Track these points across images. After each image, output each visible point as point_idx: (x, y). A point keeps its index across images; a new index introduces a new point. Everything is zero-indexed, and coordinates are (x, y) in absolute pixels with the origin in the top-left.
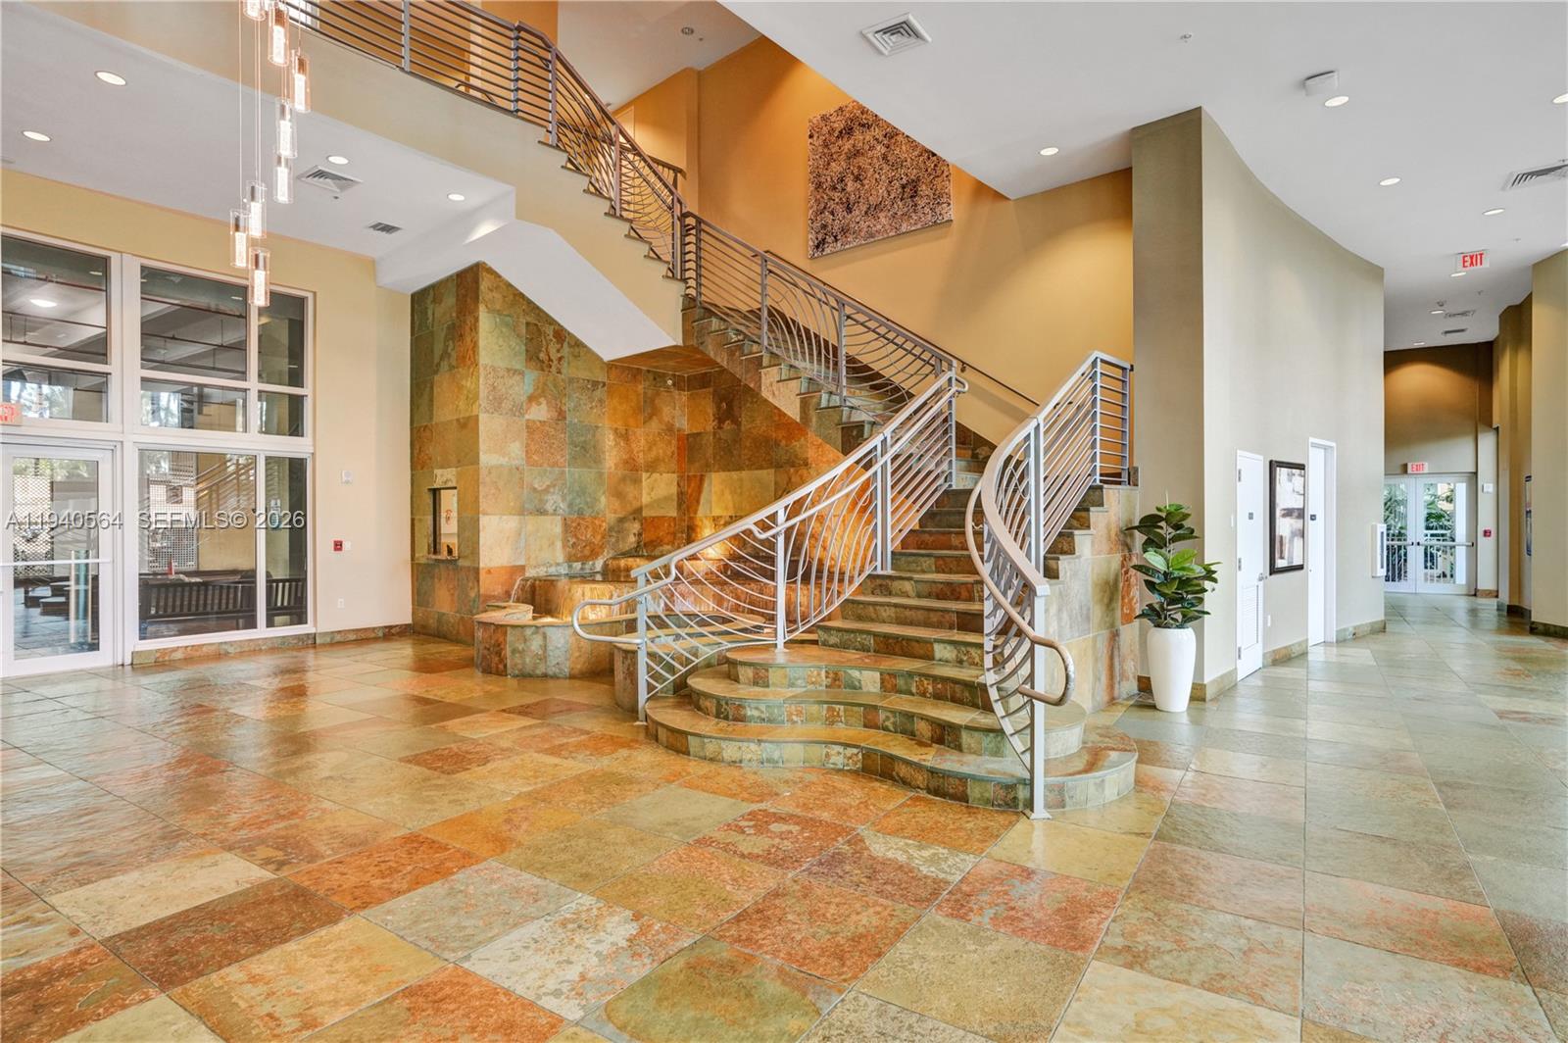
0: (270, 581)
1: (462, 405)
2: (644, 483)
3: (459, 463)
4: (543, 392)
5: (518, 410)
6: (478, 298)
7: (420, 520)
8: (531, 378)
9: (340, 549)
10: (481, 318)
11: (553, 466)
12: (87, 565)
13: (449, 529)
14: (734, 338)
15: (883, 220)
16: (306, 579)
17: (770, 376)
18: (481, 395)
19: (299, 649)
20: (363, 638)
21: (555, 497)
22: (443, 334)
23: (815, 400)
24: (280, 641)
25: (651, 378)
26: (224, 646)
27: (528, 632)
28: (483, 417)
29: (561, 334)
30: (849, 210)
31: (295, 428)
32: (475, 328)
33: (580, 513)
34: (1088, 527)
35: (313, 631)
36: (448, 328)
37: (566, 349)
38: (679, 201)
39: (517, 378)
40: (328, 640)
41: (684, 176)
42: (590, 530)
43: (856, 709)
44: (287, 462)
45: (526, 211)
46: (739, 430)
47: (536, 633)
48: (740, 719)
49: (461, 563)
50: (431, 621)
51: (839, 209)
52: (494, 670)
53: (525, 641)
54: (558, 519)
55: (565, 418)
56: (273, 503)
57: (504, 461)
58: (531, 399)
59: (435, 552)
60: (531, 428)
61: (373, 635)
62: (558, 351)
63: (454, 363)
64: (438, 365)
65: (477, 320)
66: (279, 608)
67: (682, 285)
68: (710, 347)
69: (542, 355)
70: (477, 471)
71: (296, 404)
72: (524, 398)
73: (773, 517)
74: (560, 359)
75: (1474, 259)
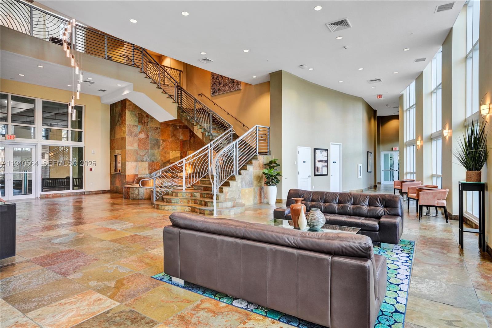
0: (73, 178)
1: (122, 134)
2: (171, 154)
3: (121, 149)
4: (143, 130)
5: (136, 135)
6: (126, 108)
7: (112, 163)
8: (140, 127)
9: (91, 170)
10: (126, 113)
11: (145, 149)
12: (27, 173)
13: (119, 165)
14: (189, 118)
15: (227, 88)
16: (82, 178)
17: (196, 128)
18: (127, 132)
19: (81, 195)
20: (98, 193)
21: (146, 157)
22: (118, 116)
23: (205, 134)
24: (76, 193)
25: (173, 126)
26: (62, 194)
27: (135, 189)
28: (127, 138)
29: (148, 116)
30: (220, 85)
31: (80, 140)
32: (125, 115)
33: (153, 161)
34: (252, 164)
35: (84, 191)
36: (119, 114)
37: (149, 120)
38: (177, 82)
39: (136, 127)
40: (88, 193)
41: (182, 72)
42: (155, 166)
43: (193, 200)
44: (78, 148)
45: (135, 89)
46: (195, 140)
47: (137, 189)
48: (171, 203)
49: (122, 174)
50: (115, 189)
51: (218, 84)
52: (127, 198)
53: (134, 191)
54: (147, 163)
55: (149, 137)
56: (74, 158)
57: (133, 148)
58: (140, 132)
59: (116, 171)
60: (140, 140)
61: (100, 192)
62: (147, 120)
63: (120, 124)
64: (117, 124)
65: (125, 113)
66: (76, 185)
67: (178, 104)
68: (183, 120)
69: (143, 121)
70: (126, 151)
71: (80, 134)
72: (138, 132)
73: (182, 162)
74: (147, 122)
75: (380, 96)
